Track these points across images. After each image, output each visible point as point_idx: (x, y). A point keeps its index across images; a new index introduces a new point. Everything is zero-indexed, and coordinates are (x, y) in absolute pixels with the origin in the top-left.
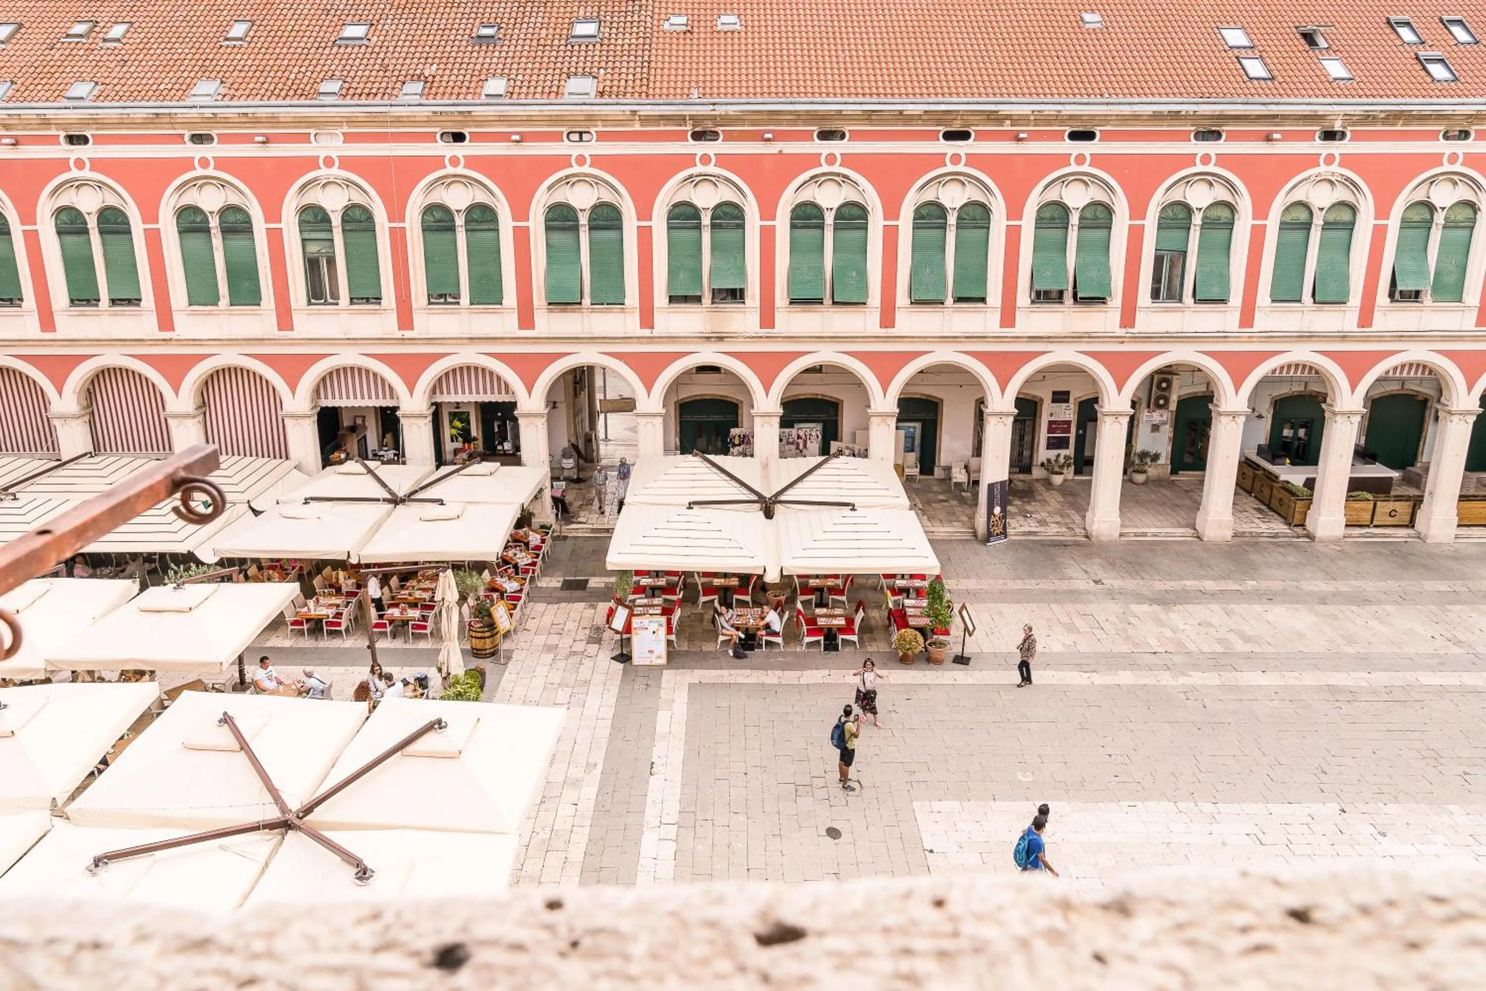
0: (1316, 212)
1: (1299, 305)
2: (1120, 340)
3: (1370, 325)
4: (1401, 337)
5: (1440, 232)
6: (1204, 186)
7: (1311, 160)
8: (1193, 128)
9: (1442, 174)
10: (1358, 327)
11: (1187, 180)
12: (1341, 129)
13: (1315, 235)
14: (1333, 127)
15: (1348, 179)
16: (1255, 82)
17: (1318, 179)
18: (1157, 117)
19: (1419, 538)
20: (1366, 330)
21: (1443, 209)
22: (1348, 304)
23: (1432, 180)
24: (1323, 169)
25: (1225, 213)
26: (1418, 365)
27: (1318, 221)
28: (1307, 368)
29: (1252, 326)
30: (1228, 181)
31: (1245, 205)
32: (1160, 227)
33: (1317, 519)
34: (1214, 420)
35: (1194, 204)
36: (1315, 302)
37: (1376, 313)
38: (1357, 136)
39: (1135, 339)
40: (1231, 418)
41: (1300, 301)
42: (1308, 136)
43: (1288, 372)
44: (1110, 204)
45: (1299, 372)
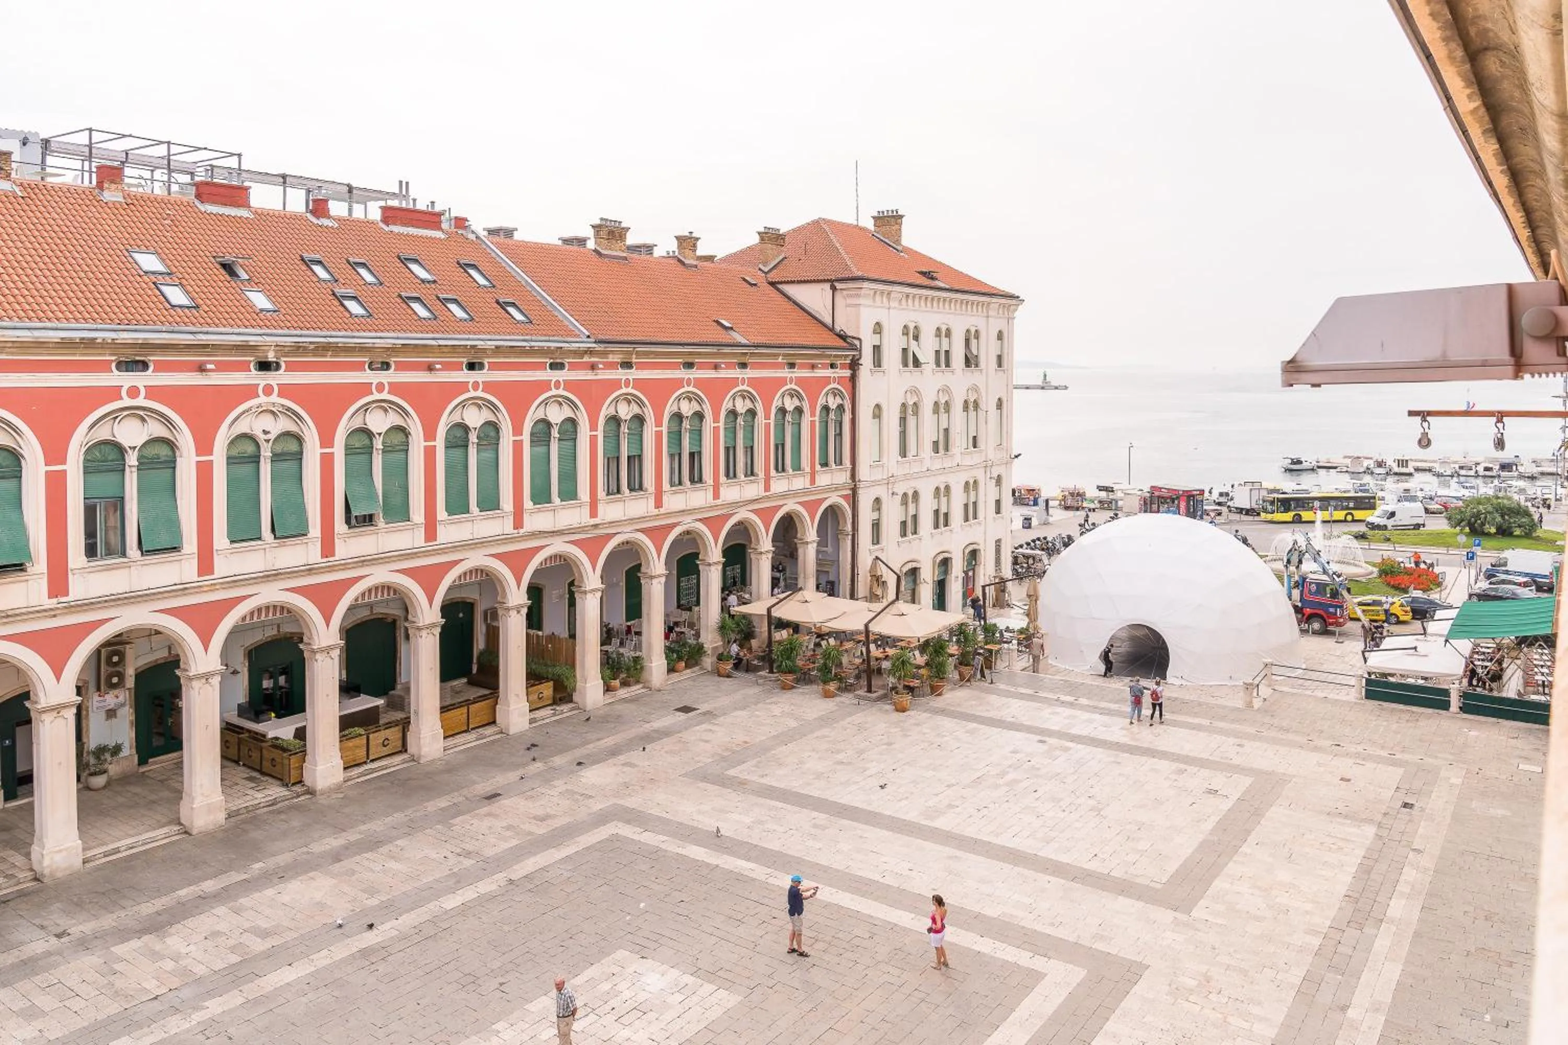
0: (263, 446)
1: (259, 542)
2: (52, 613)
3: (333, 555)
4: (364, 562)
5: (380, 456)
6: (136, 423)
7: (250, 392)
8: (113, 358)
9: (374, 402)
10: (322, 557)
11: (113, 416)
12: (275, 360)
13: (266, 468)
14: (267, 357)
15: (289, 409)
16: (179, 310)
17: (261, 410)
18: (67, 345)
19: (413, 760)
20: (331, 559)
21: (380, 434)
22: (309, 536)
23: (366, 408)
24: (262, 399)
25: (164, 451)
26: (383, 587)
27: (266, 452)
28: (278, 609)
29: (213, 573)
30: (162, 415)
31: (186, 440)
32: (86, 471)
33: (315, 770)
34: (184, 689)
35: (126, 442)
36: (275, 538)
37: (336, 540)
38: (291, 367)
39: (72, 608)
40: (204, 681)
41: (260, 539)
42: (244, 367)
43: (259, 617)
44: (18, 448)
45: (271, 615)
